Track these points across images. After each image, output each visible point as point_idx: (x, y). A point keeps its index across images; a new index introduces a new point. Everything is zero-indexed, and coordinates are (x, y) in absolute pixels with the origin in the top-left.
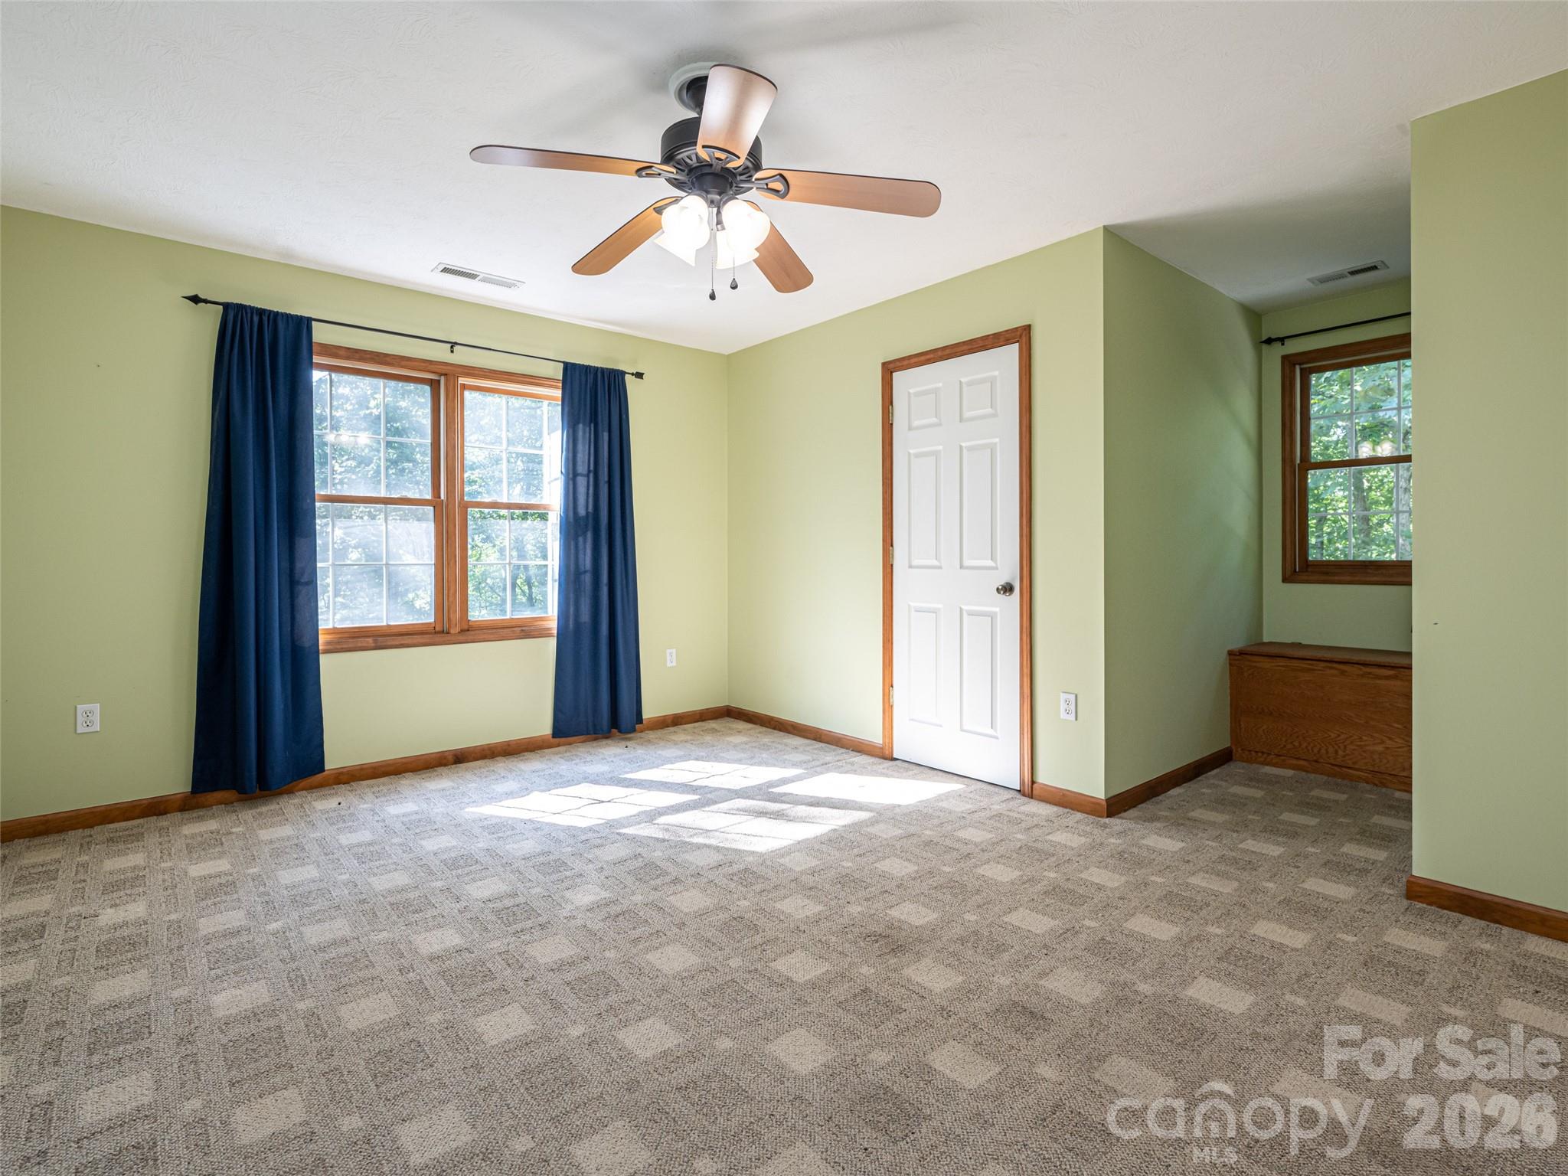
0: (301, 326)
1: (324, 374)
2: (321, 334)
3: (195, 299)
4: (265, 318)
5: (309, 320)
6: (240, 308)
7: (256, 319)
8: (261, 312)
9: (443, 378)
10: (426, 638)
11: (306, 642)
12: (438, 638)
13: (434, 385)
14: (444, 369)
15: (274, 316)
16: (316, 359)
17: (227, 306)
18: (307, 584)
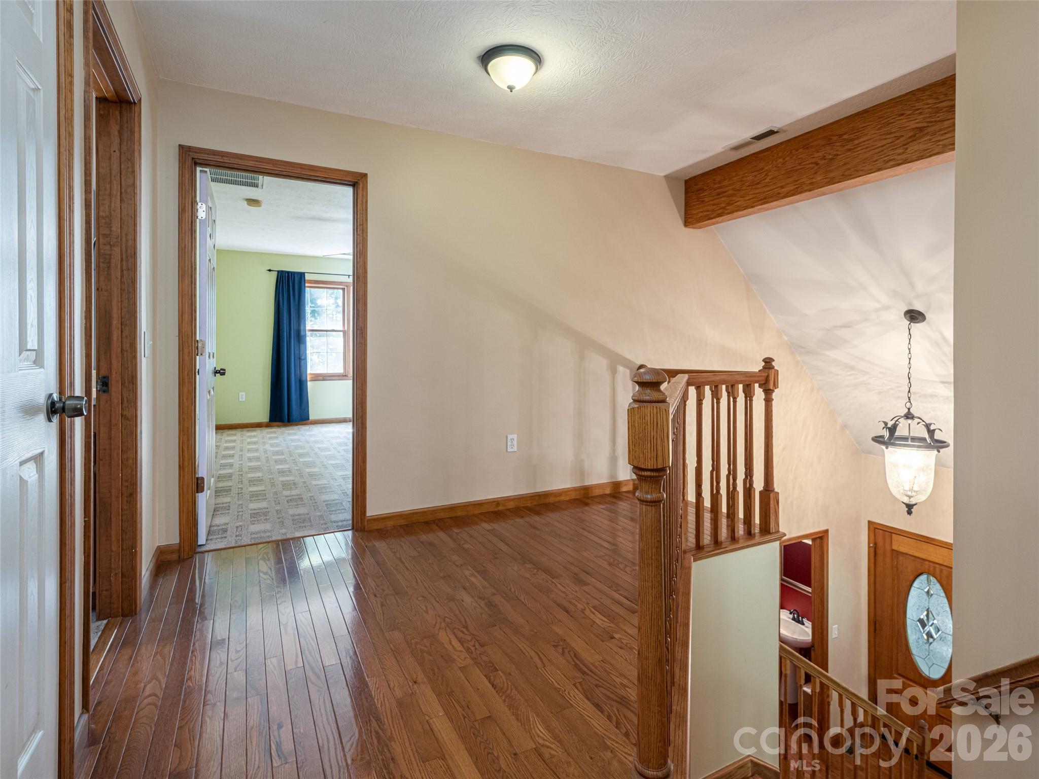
0: (302, 275)
1: (308, 289)
2: (308, 277)
3: (270, 270)
4: (290, 274)
5: (304, 273)
6: (282, 272)
7: (287, 274)
8: (288, 273)
9: (346, 288)
10: (340, 378)
11: (304, 379)
12: (344, 378)
13: (343, 289)
14: (346, 284)
15: (293, 273)
16: (307, 285)
17: (278, 272)
18: (303, 359)
